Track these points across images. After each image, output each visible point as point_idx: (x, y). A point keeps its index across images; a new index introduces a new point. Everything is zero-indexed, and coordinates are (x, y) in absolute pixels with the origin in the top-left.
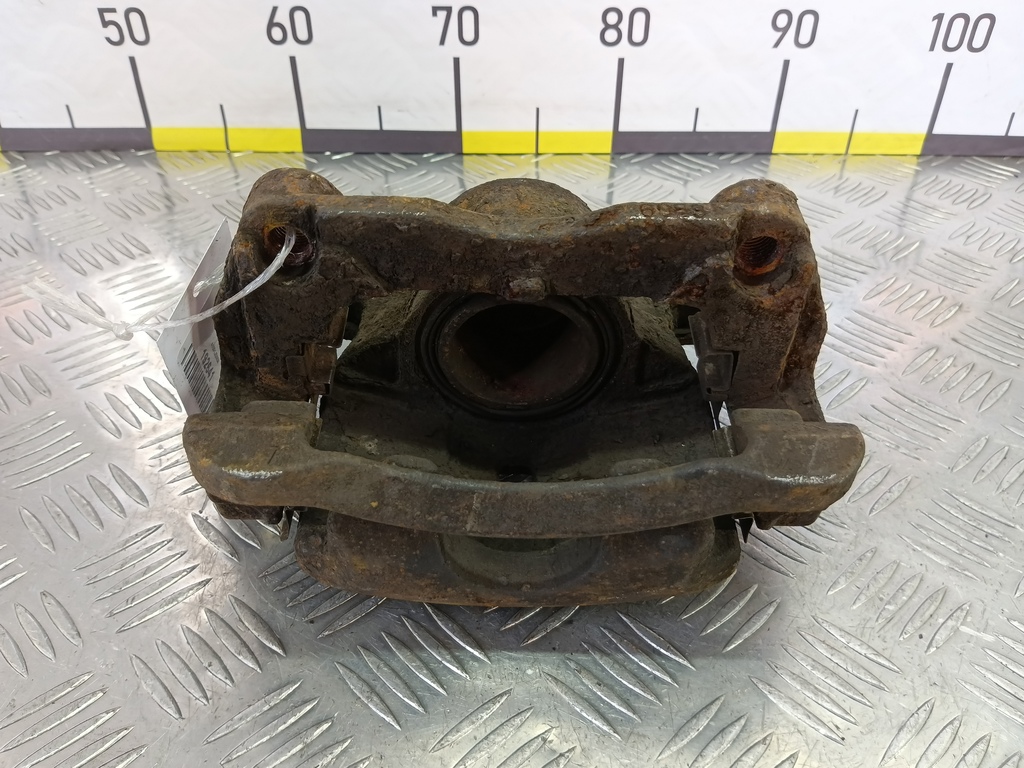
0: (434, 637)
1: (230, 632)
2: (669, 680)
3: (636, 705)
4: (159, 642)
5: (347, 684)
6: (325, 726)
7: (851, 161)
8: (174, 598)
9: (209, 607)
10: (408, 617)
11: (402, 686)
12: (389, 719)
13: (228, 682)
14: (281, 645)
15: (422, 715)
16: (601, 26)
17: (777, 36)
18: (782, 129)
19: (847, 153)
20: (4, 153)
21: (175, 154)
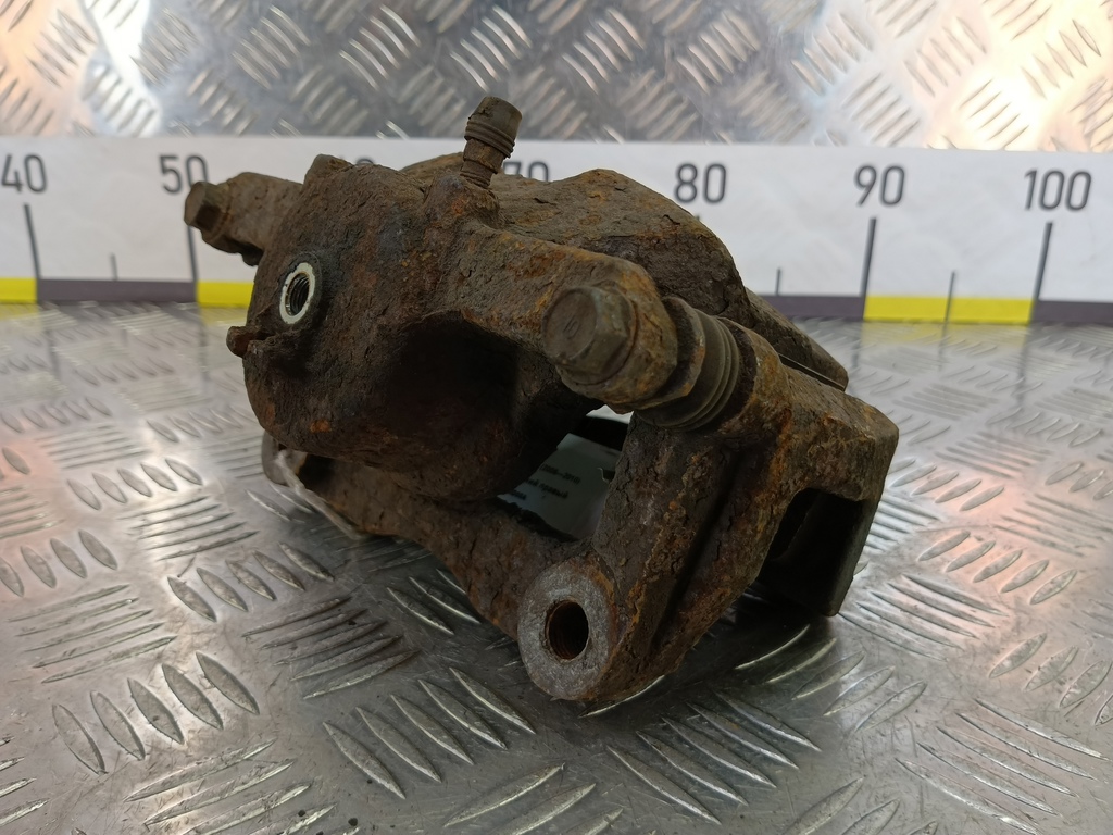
0: (461, 702)
1: (189, 688)
2: (783, 760)
3: (740, 786)
4: (95, 694)
5: (336, 746)
6: (299, 791)
7: (951, 328)
8: (126, 654)
9: (169, 663)
10: (428, 681)
11: (412, 751)
12: (390, 786)
13: (177, 738)
15: (437, 784)
16: (675, 182)
17: (861, 192)
18: (872, 292)
19: (946, 319)
20: (38, 302)
21: (220, 309)
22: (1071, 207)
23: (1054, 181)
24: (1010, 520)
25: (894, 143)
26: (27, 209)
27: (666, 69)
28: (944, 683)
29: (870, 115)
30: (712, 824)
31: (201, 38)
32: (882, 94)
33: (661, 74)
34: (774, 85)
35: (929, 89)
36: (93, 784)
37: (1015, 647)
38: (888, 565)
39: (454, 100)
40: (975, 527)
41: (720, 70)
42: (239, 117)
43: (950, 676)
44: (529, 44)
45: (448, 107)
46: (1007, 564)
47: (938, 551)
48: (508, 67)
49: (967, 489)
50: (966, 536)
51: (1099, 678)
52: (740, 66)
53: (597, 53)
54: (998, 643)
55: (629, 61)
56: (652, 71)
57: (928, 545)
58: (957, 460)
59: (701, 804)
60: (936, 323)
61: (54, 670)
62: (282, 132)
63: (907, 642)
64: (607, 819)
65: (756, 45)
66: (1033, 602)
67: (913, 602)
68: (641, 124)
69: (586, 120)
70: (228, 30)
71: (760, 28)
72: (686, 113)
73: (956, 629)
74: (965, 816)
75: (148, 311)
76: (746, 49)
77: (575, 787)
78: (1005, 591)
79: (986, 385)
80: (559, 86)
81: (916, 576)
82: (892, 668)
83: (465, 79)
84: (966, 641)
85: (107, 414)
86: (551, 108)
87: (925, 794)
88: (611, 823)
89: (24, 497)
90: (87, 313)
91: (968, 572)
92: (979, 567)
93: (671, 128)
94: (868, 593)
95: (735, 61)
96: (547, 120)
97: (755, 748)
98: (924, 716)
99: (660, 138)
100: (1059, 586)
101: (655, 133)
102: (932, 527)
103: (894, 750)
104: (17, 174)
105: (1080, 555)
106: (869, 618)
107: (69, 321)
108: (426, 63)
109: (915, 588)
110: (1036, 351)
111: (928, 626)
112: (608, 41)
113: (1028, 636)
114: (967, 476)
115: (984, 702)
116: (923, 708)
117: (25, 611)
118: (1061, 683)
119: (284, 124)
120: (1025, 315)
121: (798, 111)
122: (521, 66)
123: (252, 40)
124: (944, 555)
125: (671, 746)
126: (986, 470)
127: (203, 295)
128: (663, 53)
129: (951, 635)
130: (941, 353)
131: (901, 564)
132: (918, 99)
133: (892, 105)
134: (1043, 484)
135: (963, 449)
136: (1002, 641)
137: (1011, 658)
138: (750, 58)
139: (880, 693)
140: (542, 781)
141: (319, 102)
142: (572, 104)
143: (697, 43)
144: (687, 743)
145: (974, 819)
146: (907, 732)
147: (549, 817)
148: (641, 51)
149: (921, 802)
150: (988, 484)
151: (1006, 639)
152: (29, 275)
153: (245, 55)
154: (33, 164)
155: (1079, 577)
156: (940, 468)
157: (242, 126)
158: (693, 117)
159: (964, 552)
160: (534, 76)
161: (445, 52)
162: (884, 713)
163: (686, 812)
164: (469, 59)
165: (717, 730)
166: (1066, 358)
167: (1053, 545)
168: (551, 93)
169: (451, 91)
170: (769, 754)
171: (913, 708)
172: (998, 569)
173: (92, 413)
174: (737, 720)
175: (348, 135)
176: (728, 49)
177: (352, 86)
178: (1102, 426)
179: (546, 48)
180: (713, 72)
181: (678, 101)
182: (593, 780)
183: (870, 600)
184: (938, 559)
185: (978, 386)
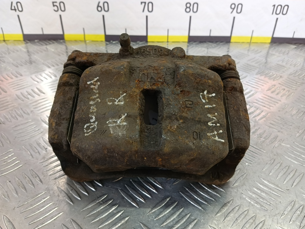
7: (251, 44)
16: (185, 7)
17: (232, 10)
18: (233, 35)
19: (250, 42)
20: (24, 40)
21: (71, 41)
22: (283, 14)
24: (257, 100)
26: (18, 16)
37: (253, 130)
40: (249, 102)
49: (249, 93)
51: (268, 136)
58: (248, 85)
60: (248, 43)
66: (258, 120)
78: (253, 118)
79: (257, 63)
100: (264, 116)
104: (14, 7)
105: (270, 109)
110: (270, 52)
113: (256, 128)
114: (249, 89)
118: (261, 138)
120: (269, 41)
126: (254, 87)
127: (66, 37)
130: (248, 53)
134: (265, 91)
135: (249, 82)
150: (254, 91)
152: (21, 33)
154: (19, 4)
155: (269, 114)
166: (277, 54)
167: (265, 106)
172: (253, 113)
173: (52, 76)
178: (281, 75)
185: (255, 63)
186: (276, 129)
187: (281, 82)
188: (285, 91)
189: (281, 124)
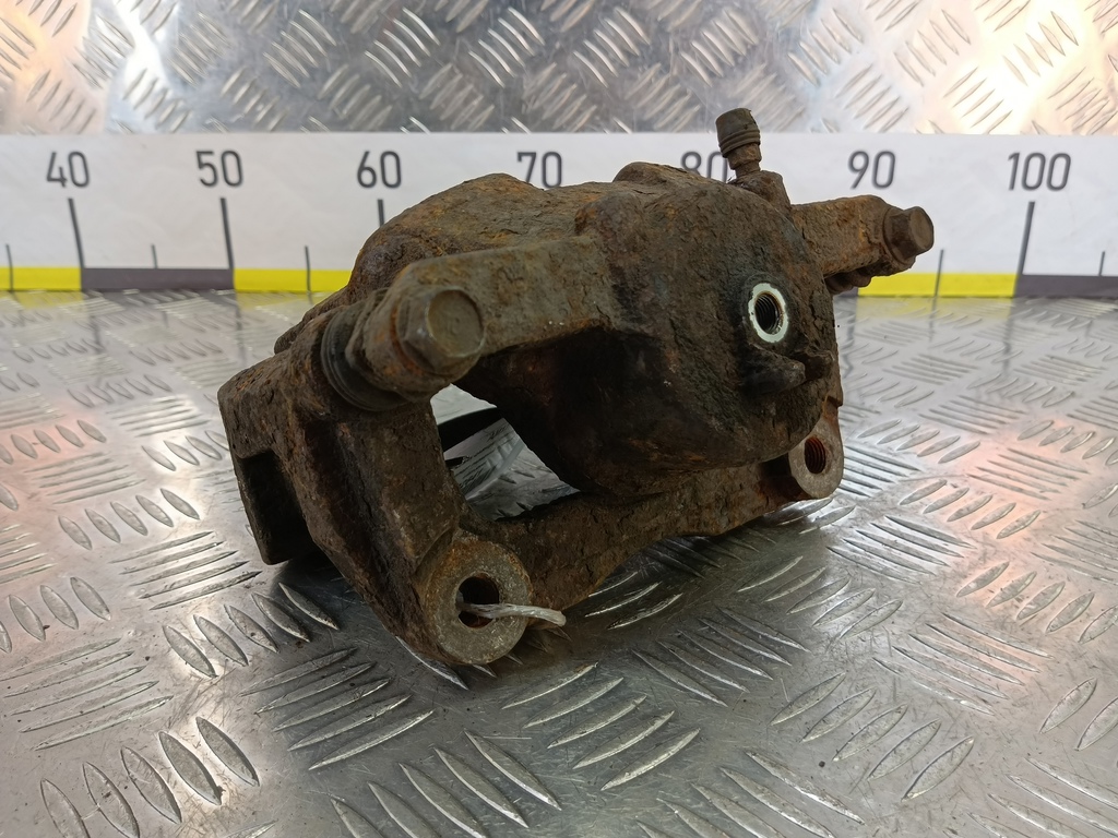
2: (779, 659)
3: (743, 679)
4: (197, 616)
5: (407, 652)
7: (941, 302)
8: (219, 585)
9: (258, 592)
12: (456, 681)
14: (335, 621)
15: (492, 680)
17: (855, 176)
19: (936, 294)
20: (83, 290)
21: (255, 295)
22: (1051, 187)
23: (1036, 162)
24: (983, 470)
25: (885, 129)
26: (71, 202)
27: (671, 64)
28: (917, 601)
29: (862, 104)
30: (720, 707)
31: (234, 41)
32: (874, 83)
33: (667, 68)
34: (773, 76)
35: (917, 78)
36: (207, 684)
37: (979, 573)
38: (872, 508)
39: (472, 96)
40: (951, 476)
41: (721, 64)
42: (271, 114)
43: (923, 595)
44: (542, 42)
45: (467, 102)
46: (979, 505)
47: (918, 496)
48: (522, 64)
49: (947, 445)
50: (943, 483)
52: (740, 60)
53: (606, 50)
54: (966, 569)
55: (636, 56)
56: (658, 65)
57: (909, 491)
58: (939, 420)
59: (711, 692)
60: (925, 297)
61: (159, 600)
62: (312, 128)
63: (886, 568)
64: (634, 703)
65: (755, 40)
66: (999, 537)
67: (894, 538)
68: (648, 116)
69: (596, 112)
70: (258, 31)
71: (758, 25)
72: (689, 105)
73: (930, 559)
74: (931, 701)
75: (189, 298)
76: (746, 44)
77: (607, 680)
78: (974, 528)
79: (969, 354)
80: (571, 81)
81: (897, 517)
82: (873, 590)
83: (483, 76)
84: (938, 568)
85: (168, 390)
86: (563, 101)
87: (898, 685)
88: (638, 706)
89: (106, 461)
90: (131, 300)
91: (943, 514)
92: (953, 509)
93: (676, 119)
94: (854, 531)
95: (735, 55)
96: (559, 113)
97: (755, 650)
98: (898, 627)
99: (664, 129)
100: (1023, 524)
101: (660, 125)
102: (913, 477)
103: (872, 651)
104: (61, 170)
105: (1045, 498)
106: (854, 551)
107: (116, 307)
108: (446, 62)
109: (896, 526)
110: (1019, 323)
111: (905, 556)
112: (616, 38)
113: (992, 564)
114: (947, 433)
115: (951, 615)
116: (898, 620)
117: (126, 555)
118: (1019, 600)
119: (313, 120)
120: (1010, 291)
121: (795, 100)
122: (535, 63)
123: (282, 42)
124: (922, 500)
125: (686, 650)
126: (965, 429)
127: (239, 281)
128: (668, 49)
129: (925, 564)
130: (931, 325)
131: (885, 507)
132: (907, 89)
133: (883, 94)
134: (1015, 440)
135: (945, 411)
136: (970, 568)
137: (976, 581)
138: (748, 51)
139: (861, 609)
140: (579, 675)
141: (345, 100)
142: (584, 97)
143: (699, 39)
144: (699, 647)
145: (938, 703)
146: (884, 639)
147: (587, 701)
148: (648, 47)
149: (895, 691)
150: (966, 439)
151: (973, 566)
152: (75, 265)
153: (276, 55)
154: (77, 160)
155: (1041, 516)
156: (922, 427)
157: (273, 123)
158: (696, 108)
159: (941, 497)
160: (547, 72)
161: (463, 50)
162: (866, 623)
163: (699, 697)
164: (486, 56)
165: (723, 637)
166: (1046, 327)
167: (1020, 490)
168: (563, 87)
169: (470, 87)
170: (767, 655)
171: (890, 620)
172: (970, 511)
173: (153, 389)
174: (740, 630)
175: (372, 130)
176: (729, 44)
177: (376, 82)
178: (1073, 389)
179: (558, 45)
180: (715, 66)
181: (682, 93)
182: (621, 675)
183: (855, 537)
184: (917, 503)
185: (962, 355)
186: (1085, 571)
187: (1077, 411)
188: (1097, 440)
189: (1100, 549)
